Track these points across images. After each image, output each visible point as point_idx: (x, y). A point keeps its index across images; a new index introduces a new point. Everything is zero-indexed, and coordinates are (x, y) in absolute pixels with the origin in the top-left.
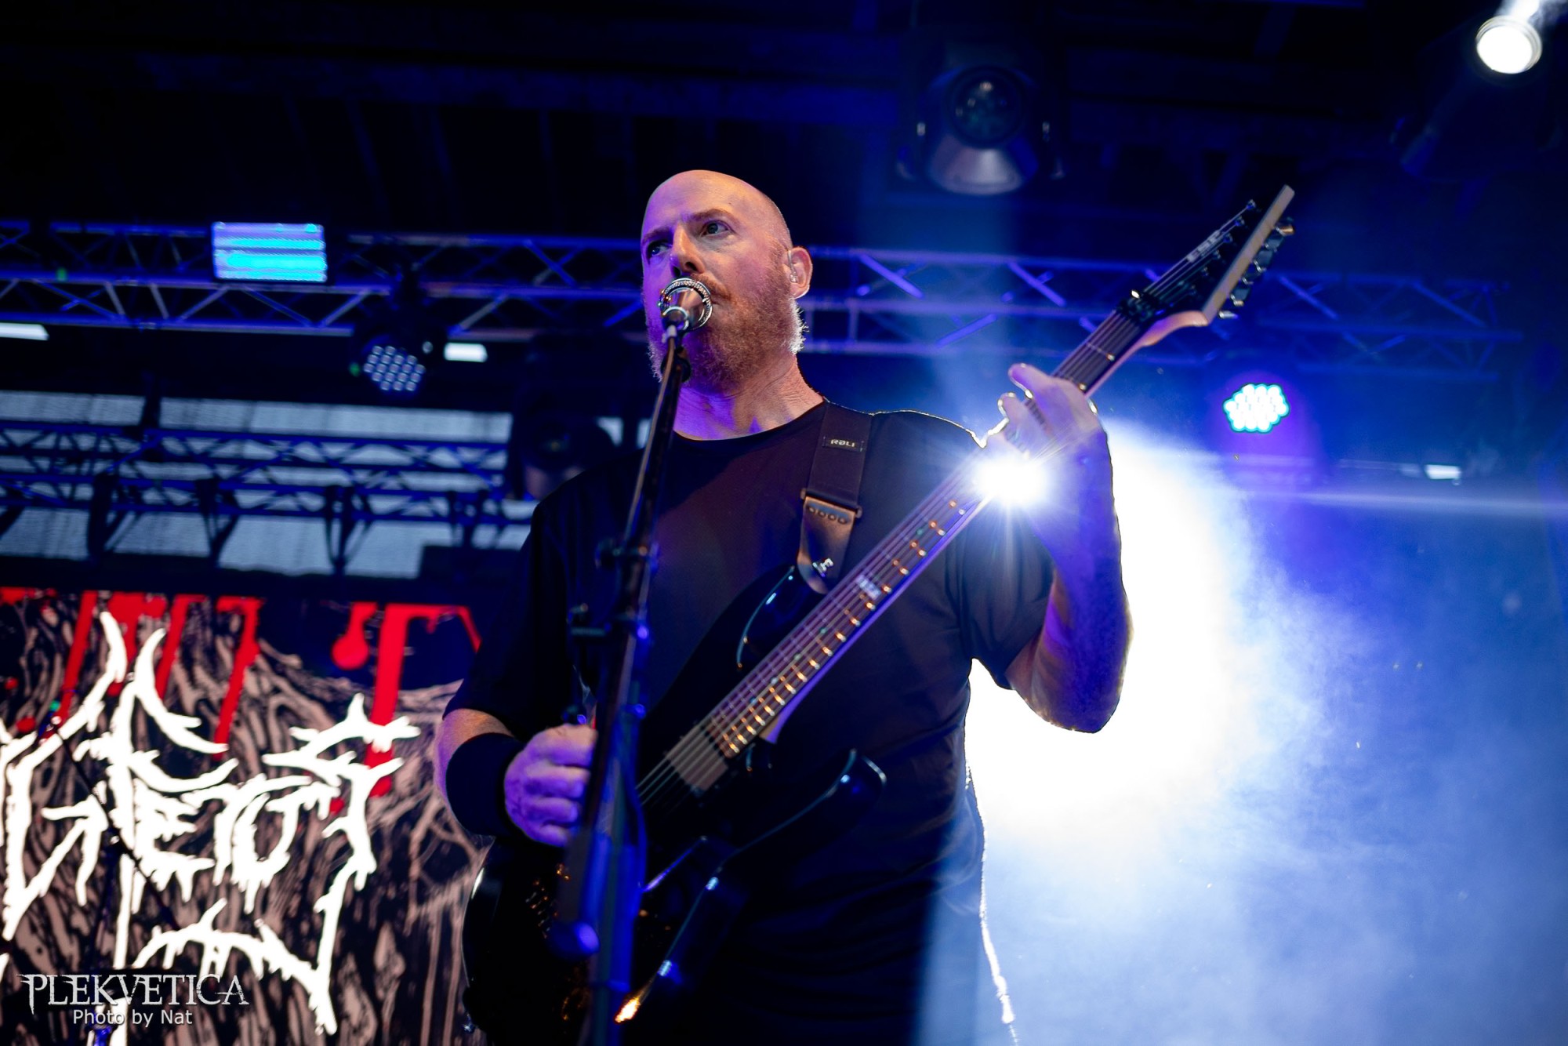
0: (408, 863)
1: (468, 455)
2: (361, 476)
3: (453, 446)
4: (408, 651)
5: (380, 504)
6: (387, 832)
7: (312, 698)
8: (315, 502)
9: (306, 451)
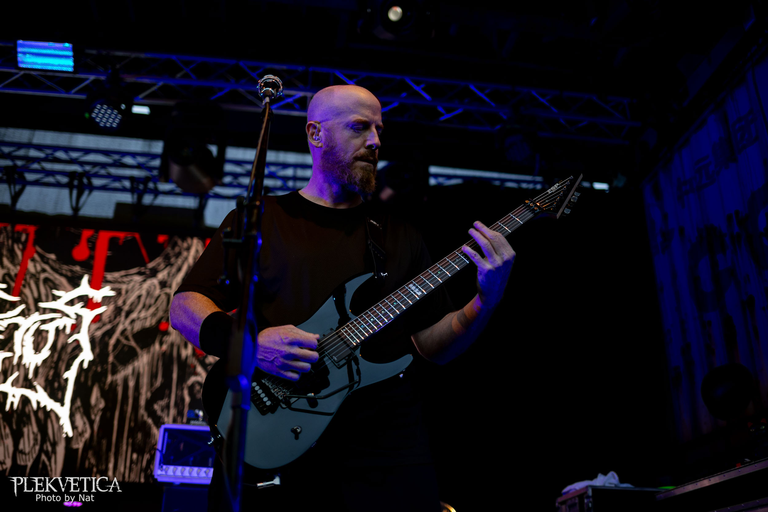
0: (107, 355)
1: (141, 160)
2: (88, 168)
3: (134, 155)
4: (109, 253)
5: (97, 182)
6: (97, 340)
7: (61, 274)
8: (64, 180)
9: (61, 155)
